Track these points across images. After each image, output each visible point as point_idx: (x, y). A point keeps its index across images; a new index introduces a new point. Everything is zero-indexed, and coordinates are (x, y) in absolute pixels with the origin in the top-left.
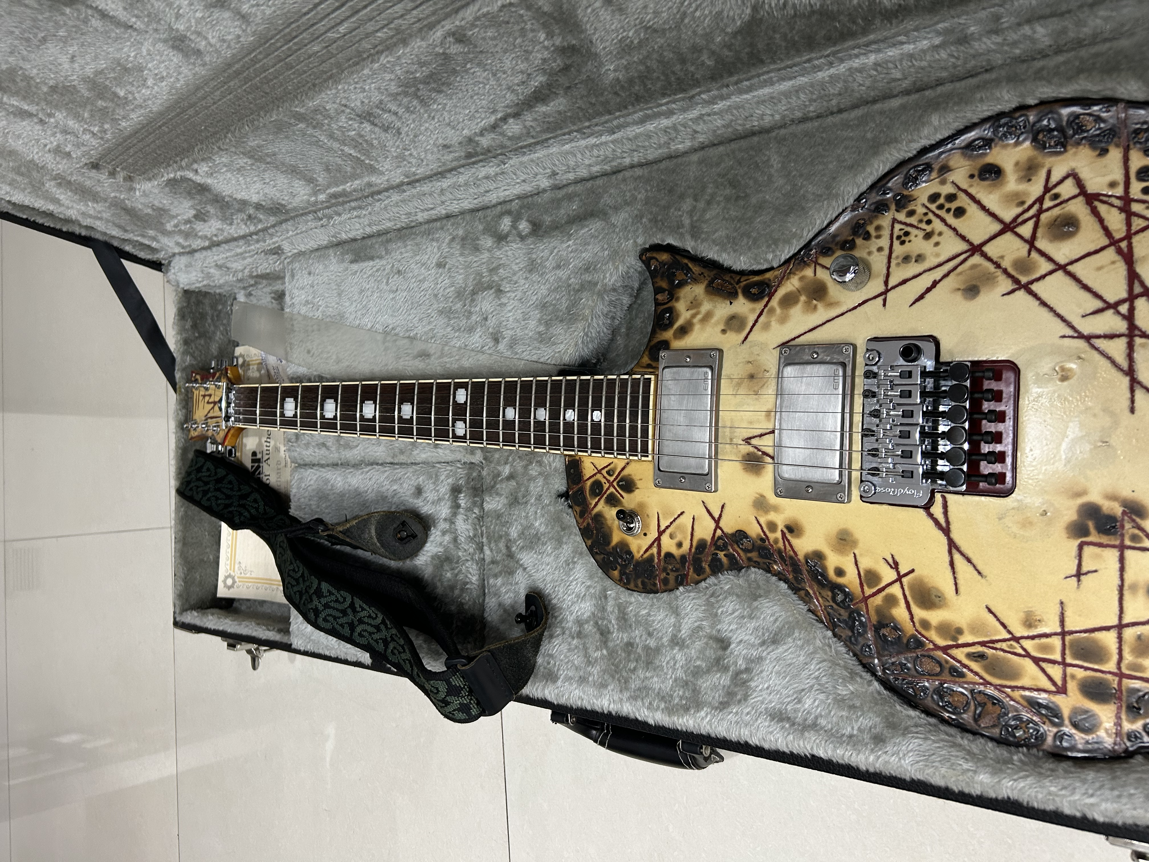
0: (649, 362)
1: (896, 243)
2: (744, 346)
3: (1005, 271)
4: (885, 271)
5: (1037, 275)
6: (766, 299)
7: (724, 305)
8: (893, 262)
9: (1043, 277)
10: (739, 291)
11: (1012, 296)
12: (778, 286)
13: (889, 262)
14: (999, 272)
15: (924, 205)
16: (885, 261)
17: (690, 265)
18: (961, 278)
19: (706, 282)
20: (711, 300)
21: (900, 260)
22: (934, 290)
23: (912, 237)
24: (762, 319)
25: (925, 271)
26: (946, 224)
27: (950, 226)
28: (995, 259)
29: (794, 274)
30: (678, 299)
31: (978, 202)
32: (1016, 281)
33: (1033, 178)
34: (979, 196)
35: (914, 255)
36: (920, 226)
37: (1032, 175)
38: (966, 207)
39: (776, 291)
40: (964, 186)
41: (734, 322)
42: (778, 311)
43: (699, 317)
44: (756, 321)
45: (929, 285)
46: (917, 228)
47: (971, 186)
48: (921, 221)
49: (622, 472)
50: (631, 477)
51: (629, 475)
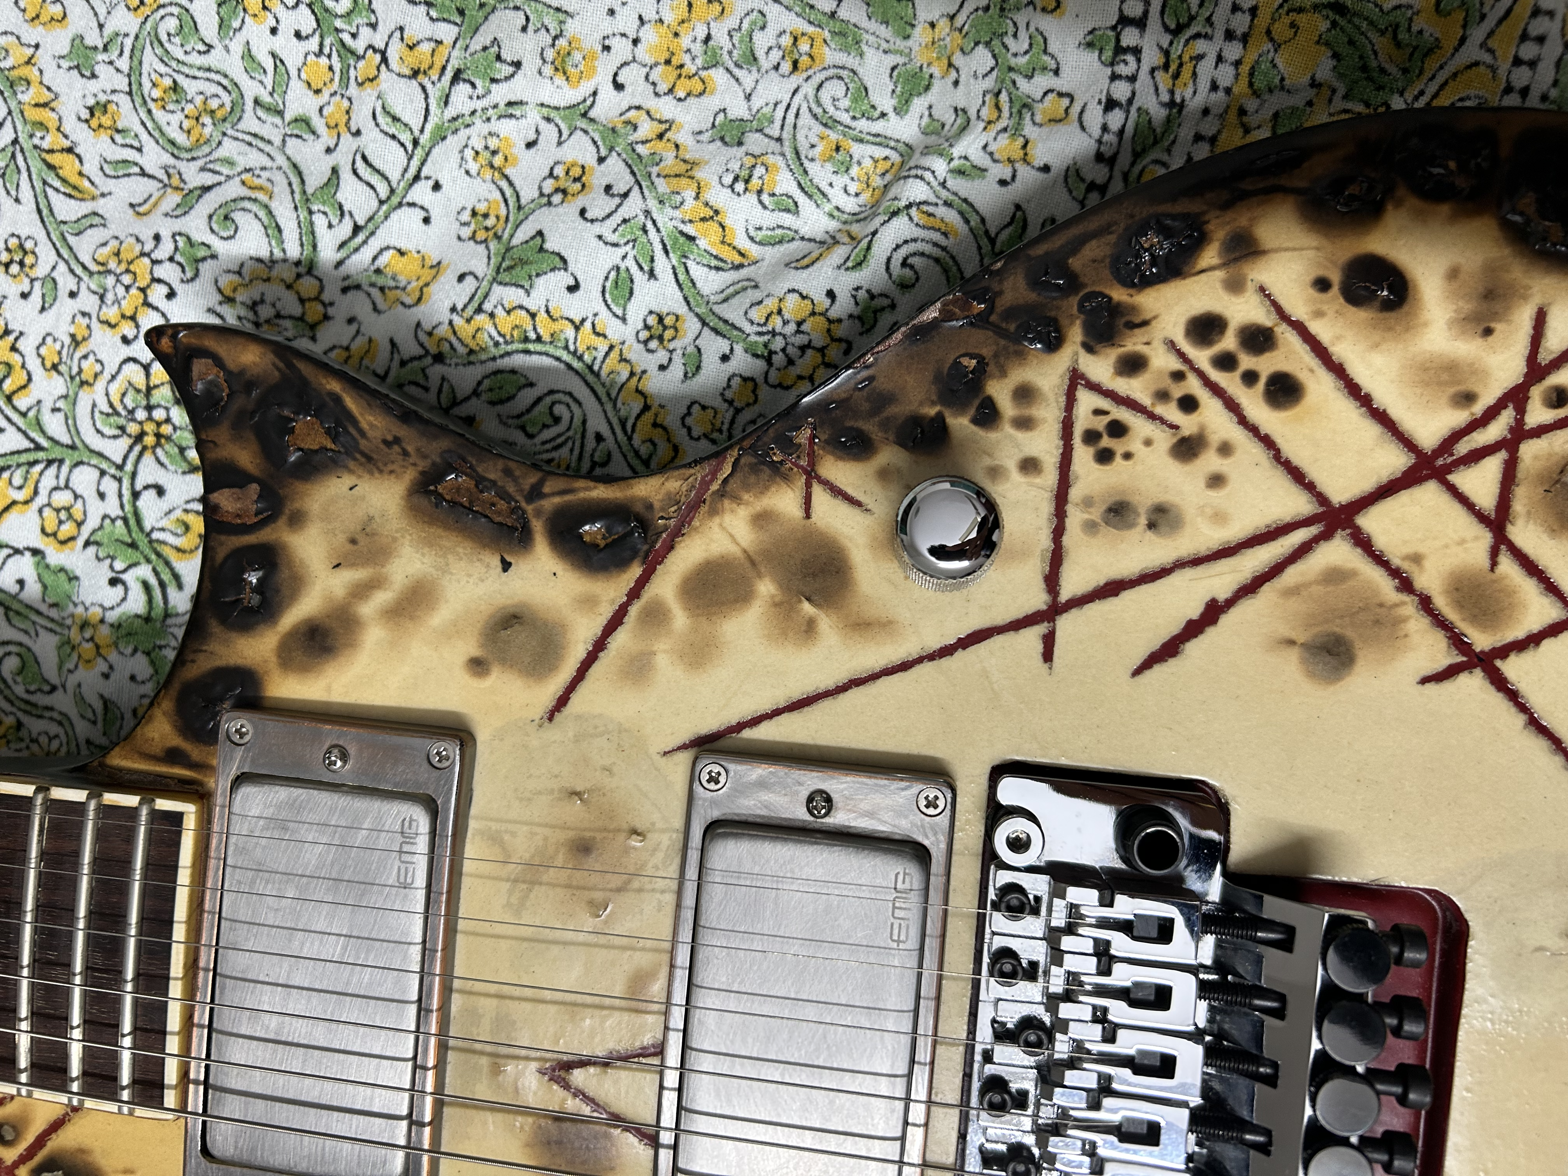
0: (176, 741)
1: (1083, 455)
2: (554, 733)
3: (1426, 603)
4: (1045, 541)
5: (1518, 633)
6: (636, 571)
7: (478, 569)
8: (1075, 518)
9: (1534, 640)
10: (538, 527)
11: (1448, 687)
12: (678, 533)
13: (1060, 513)
14: (1409, 607)
15: (1171, 345)
16: (1047, 507)
17: (350, 403)
18: (1294, 604)
19: (409, 476)
20: (429, 543)
21: (1096, 514)
22: (1211, 634)
23: (1134, 444)
24: (621, 639)
25: (1180, 565)
26: (1243, 421)
27: (1253, 430)
28: (1396, 562)
29: (737, 499)
30: (297, 520)
31: (1338, 370)
32: (1458, 641)
33: (1499, 327)
34: (1341, 351)
35: (1143, 502)
36: (1159, 410)
37: (1496, 316)
38: (1302, 376)
39: (670, 547)
40: (1298, 310)
41: (518, 636)
42: (680, 619)
43: (382, 598)
44: (600, 645)
45: (1195, 611)
46: (1152, 416)
47: (1319, 314)
48: (1162, 396)
49: (54, 1136)
50: (90, 1159)
51: (82, 1151)
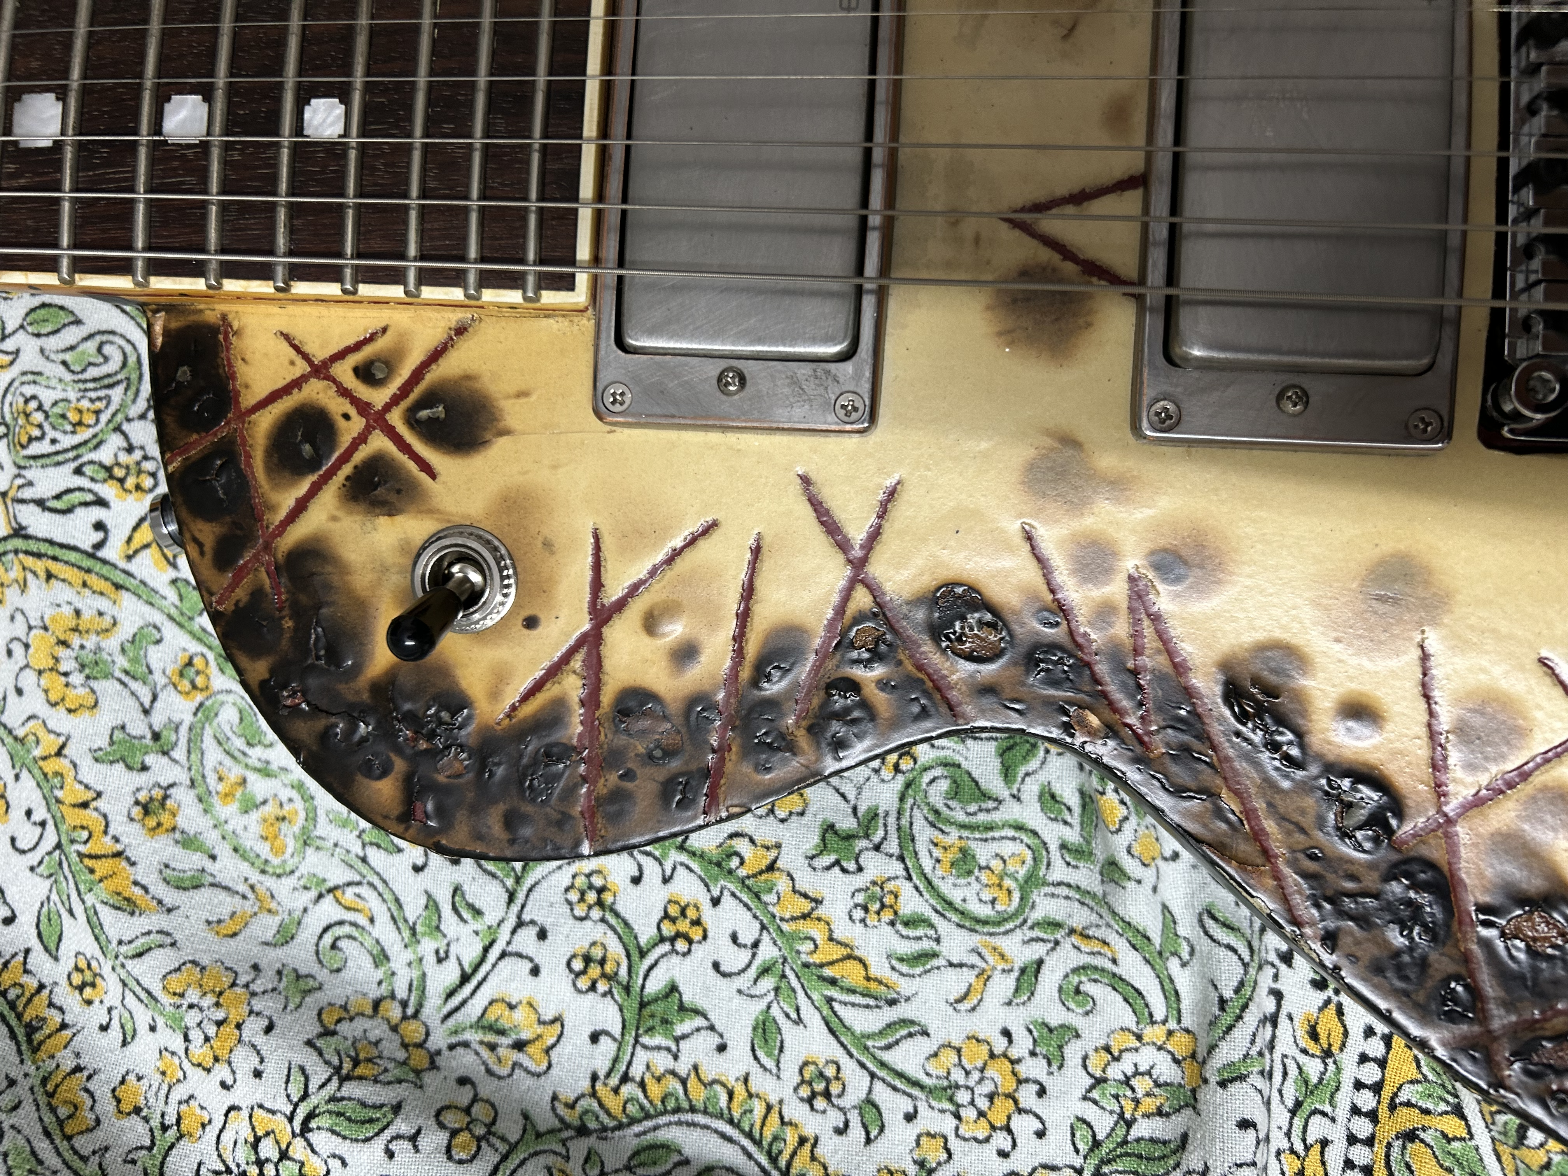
49: (434, 367)
50: (477, 385)
51: (468, 377)
